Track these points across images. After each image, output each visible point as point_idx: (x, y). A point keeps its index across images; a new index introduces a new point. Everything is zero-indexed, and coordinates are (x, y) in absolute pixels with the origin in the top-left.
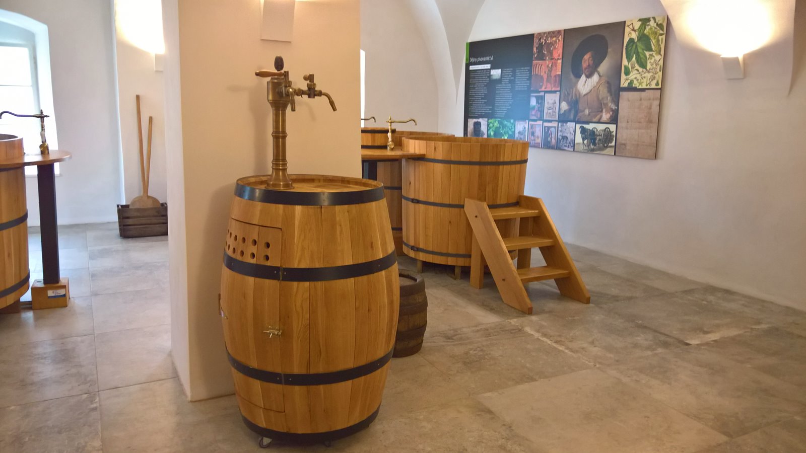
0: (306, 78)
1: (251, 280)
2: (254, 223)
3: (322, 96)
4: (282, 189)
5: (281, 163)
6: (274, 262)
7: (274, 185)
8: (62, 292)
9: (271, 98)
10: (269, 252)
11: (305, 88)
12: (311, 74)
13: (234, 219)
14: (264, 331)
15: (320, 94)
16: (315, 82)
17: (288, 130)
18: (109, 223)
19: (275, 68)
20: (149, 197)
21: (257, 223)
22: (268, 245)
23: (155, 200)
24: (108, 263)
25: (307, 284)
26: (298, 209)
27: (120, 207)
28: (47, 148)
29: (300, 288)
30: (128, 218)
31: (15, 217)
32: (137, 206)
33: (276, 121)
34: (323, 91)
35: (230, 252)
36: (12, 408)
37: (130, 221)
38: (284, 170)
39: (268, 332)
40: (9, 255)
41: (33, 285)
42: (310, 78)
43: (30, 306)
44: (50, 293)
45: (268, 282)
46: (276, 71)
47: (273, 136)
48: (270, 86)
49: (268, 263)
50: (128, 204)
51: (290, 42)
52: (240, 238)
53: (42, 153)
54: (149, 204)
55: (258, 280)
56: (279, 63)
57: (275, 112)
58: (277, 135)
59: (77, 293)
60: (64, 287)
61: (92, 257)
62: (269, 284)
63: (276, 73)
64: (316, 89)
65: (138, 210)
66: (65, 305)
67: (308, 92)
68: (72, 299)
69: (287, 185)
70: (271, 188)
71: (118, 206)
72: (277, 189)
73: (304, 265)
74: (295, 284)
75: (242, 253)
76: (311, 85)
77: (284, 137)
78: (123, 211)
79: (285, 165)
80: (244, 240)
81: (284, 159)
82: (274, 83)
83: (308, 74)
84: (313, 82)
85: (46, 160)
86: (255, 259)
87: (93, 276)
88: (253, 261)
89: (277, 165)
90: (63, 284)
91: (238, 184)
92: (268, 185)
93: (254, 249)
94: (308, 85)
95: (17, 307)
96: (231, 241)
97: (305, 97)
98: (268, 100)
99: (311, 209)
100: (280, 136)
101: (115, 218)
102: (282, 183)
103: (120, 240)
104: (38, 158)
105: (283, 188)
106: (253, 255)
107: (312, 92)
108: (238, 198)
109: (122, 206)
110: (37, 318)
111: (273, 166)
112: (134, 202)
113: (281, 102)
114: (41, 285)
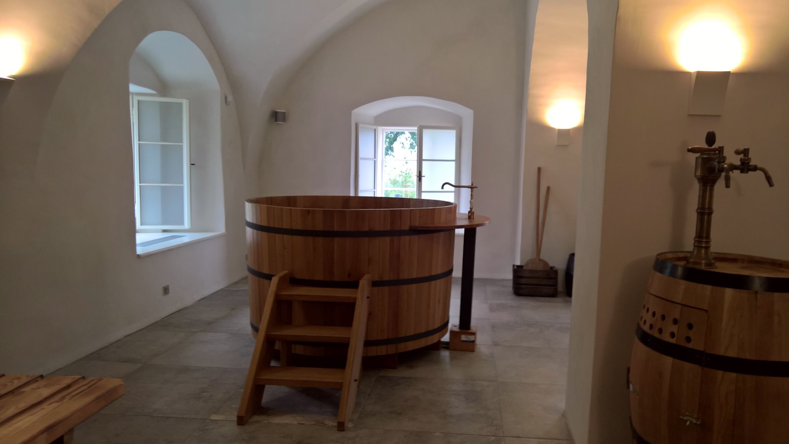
0: (737, 153)
1: (668, 360)
2: (676, 301)
3: (758, 171)
4: (703, 267)
5: (704, 240)
6: (697, 345)
7: (695, 263)
8: (471, 338)
9: (699, 173)
10: (691, 334)
11: (738, 163)
12: (746, 148)
13: (651, 294)
14: (681, 417)
15: (755, 168)
16: (750, 156)
17: (715, 206)
18: (503, 280)
19: (705, 144)
20: (540, 260)
21: (679, 302)
22: (690, 326)
23: (545, 263)
24: (505, 317)
25: (734, 375)
26: (729, 292)
27: (515, 267)
28: (473, 213)
29: (726, 381)
30: (522, 277)
31: (446, 270)
32: (530, 268)
33: (702, 198)
34: (759, 166)
35: (646, 328)
36: (437, 434)
37: (523, 281)
38: (707, 248)
39: (685, 418)
40: (439, 301)
41: (451, 329)
42: (746, 152)
43: (448, 346)
44: (464, 338)
45: (687, 366)
46: (706, 146)
47: (698, 212)
48: (700, 161)
49: (690, 345)
50: (522, 264)
51: (720, 116)
52: (658, 315)
53: (469, 217)
54: (540, 267)
55: (677, 361)
56: (711, 138)
57: (702, 187)
58: (702, 211)
59: (482, 340)
60: (474, 334)
61: (492, 309)
62: (689, 367)
63: (706, 149)
64: (751, 164)
65: (531, 271)
66: (473, 351)
67: (742, 167)
68: (478, 346)
69: (709, 265)
70: (691, 266)
71: (514, 266)
72: (698, 267)
73: (732, 353)
74: (720, 373)
75: (660, 331)
76: (745, 160)
77: (710, 213)
78: (518, 271)
79: (708, 242)
80: (663, 317)
81: (708, 237)
82: (703, 159)
83: (742, 148)
84: (748, 156)
85: (472, 224)
86: (675, 338)
87: (494, 327)
88: (673, 341)
89: (700, 242)
90: (473, 332)
91: (657, 259)
92: (688, 262)
93: (674, 329)
94: (741, 160)
95: (439, 346)
96: (648, 317)
97: (738, 171)
98: (696, 176)
99: (743, 294)
100: (705, 213)
101: (510, 276)
102: (703, 262)
103: (513, 297)
104: (466, 222)
105: (705, 266)
106: (673, 335)
107: (746, 167)
108: (658, 274)
109: (517, 266)
110: (452, 358)
111: (695, 243)
112: (527, 264)
113: (710, 178)
114: (457, 329)
